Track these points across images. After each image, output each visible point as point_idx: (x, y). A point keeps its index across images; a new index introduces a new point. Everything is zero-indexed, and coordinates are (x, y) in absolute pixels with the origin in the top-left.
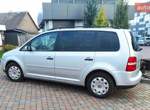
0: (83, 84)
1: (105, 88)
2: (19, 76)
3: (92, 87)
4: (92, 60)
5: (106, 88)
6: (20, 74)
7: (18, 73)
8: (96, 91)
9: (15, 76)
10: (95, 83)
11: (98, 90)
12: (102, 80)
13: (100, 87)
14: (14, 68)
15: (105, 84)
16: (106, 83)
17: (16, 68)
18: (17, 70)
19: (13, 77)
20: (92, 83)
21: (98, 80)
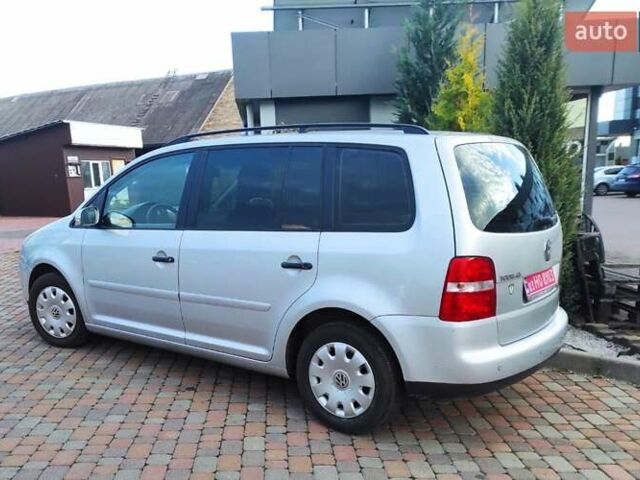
0: (280, 367)
1: (361, 392)
2: (70, 325)
3: (313, 382)
4: (308, 266)
5: (366, 390)
6: (73, 318)
7: (68, 314)
8: (330, 399)
9: (57, 323)
10: (322, 367)
11: (338, 395)
12: (350, 355)
13: (341, 383)
14: (54, 293)
15: (359, 374)
16: (364, 370)
17: (61, 292)
18: (63, 302)
19: (52, 328)
20: (314, 364)
21: (332, 352)
